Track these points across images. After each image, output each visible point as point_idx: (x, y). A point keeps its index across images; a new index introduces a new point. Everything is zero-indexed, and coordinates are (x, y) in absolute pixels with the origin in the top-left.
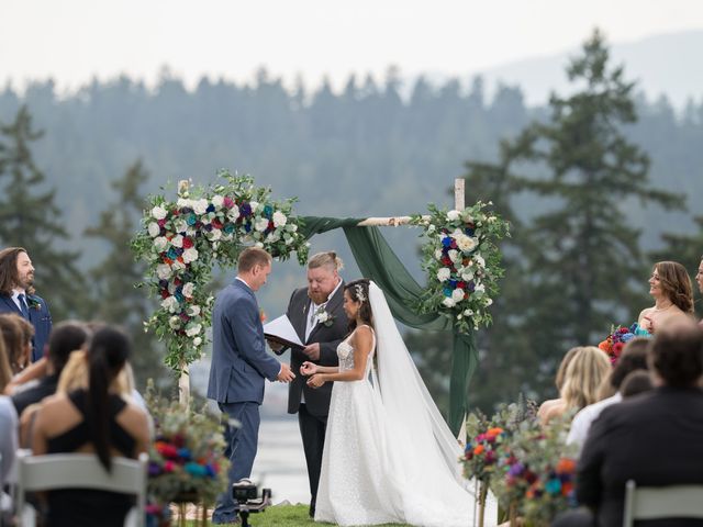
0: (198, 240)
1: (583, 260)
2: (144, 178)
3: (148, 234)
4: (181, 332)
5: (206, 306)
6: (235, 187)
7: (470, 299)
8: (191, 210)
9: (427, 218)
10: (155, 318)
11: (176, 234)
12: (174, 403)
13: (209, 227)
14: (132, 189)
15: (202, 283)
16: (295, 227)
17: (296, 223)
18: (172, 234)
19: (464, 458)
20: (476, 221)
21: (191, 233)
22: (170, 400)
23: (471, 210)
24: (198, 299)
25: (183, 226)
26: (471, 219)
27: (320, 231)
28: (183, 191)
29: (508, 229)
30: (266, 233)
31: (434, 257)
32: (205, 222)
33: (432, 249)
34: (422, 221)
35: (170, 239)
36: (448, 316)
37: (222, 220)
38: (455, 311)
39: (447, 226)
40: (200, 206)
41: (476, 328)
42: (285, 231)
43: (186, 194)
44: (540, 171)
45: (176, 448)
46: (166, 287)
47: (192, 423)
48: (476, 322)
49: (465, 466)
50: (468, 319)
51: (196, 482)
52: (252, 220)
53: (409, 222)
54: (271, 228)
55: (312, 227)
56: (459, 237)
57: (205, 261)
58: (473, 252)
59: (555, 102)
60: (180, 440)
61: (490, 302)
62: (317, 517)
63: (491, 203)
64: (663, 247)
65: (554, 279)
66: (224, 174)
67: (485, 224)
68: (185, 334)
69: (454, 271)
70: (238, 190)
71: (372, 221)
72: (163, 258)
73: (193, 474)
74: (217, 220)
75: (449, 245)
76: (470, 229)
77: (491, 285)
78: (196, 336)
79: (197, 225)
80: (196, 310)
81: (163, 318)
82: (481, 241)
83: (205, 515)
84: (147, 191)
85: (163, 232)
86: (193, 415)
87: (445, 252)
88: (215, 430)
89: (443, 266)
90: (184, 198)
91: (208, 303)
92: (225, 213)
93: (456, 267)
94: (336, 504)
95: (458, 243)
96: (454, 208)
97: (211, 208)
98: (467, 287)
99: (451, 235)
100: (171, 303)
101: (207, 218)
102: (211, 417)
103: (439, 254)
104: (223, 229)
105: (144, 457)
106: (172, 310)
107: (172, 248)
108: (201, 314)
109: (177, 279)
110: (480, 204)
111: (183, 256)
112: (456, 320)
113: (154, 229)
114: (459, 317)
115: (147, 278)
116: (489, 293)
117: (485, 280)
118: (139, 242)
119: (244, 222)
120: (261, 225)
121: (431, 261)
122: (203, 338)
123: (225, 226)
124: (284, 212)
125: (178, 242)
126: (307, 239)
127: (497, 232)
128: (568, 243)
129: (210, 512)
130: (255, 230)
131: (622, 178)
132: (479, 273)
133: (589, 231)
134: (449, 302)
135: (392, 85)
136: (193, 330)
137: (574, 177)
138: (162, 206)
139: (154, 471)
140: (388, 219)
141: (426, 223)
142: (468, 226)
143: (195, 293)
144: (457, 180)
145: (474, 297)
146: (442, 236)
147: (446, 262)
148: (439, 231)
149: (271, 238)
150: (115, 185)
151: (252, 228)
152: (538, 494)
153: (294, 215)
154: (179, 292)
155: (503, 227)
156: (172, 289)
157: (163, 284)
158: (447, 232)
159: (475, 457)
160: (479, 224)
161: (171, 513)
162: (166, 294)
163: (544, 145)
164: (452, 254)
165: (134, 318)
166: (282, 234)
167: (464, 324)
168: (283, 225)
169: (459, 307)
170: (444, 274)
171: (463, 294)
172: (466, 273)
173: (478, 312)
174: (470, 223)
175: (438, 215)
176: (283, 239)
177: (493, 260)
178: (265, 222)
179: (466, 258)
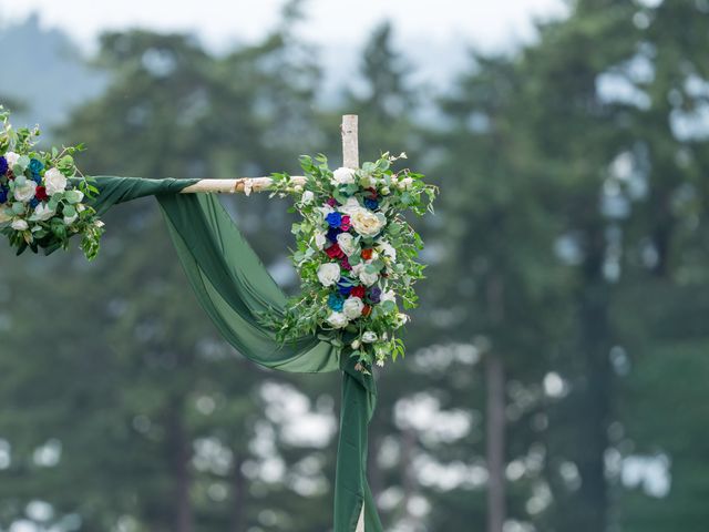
7: (374, 316)
9: (299, 180)
16: (81, 195)
17: (82, 189)
20: (381, 186)
23: (370, 167)
26: (374, 181)
29: (432, 198)
30: (32, 205)
31: (312, 245)
33: (309, 231)
34: (291, 185)
36: (337, 343)
38: (347, 334)
39: (334, 194)
41: (380, 363)
42: (65, 201)
48: (381, 352)
50: (367, 347)
52: (10, 183)
54: (42, 195)
55: (108, 195)
58: (377, 237)
61: (404, 318)
63: (403, 155)
67: (395, 190)
69: (346, 267)
71: (206, 184)
75: (336, 226)
76: (372, 199)
77: (404, 292)
82: (389, 218)
87: (332, 235)
89: (328, 260)
93: (350, 261)
95: (353, 221)
96: (342, 166)
98: (368, 295)
99: (340, 210)
103: (320, 239)
110: (387, 158)
112: (347, 349)
114: (355, 344)
116: (401, 304)
117: (397, 284)
120: (24, 190)
121: (309, 253)
124: (62, 171)
126: (99, 214)
127: (415, 203)
130: (14, 200)
132: (389, 271)
134: (337, 319)
141: (298, 188)
142: (368, 194)
144: (346, 118)
145: (379, 311)
146: (327, 210)
147: (333, 252)
148: (320, 201)
149: (43, 212)
151: (9, 196)
153: (78, 175)
155: (424, 196)
158: (334, 203)
160: (386, 190)
164: (344, 241)
166: (60, 207)
167: (364, 356)
168: (62, 191)
169: (353, 329)
170: (330, 273)
171: (361, 306)
172: (366, 272)
173: (385, 336)
174: (370, 189)
175: (319, 175)
176: (60, 214)
177: (407, 249)
178: (32, 186)
179: (367, 247)
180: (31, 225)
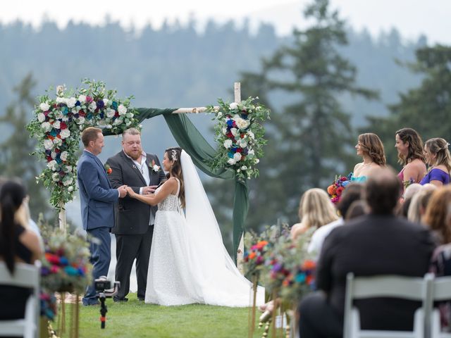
0: (70, 124)
1: (315, 133)
2: (35, 84)
3: (38, 120)
4: (60, 183)
5: (76, 166)
6: (93, 89)
7: (245, 160)
8: (65, 105)
9: (217, 108)
10: (43, 174)
11: (55, 120)
12: (56, 229)
13: (77, 116)
14: (25, 91)
15: (73, 152)
16: (133, 115)
17: (133, 112)
18: (52, 120)
19: (243, 261)
20: (248, 110)
21: (65, 119)
22: (54, 226)
23: (244, 102)
24: (71, 162)
25: (60, 115)
26: (245, 108)
27: (148, 117)
28: (60, 92)
29: (268, 114)
30: (114, 119)
31: (222, 132)
32: (74, 112)
33: (220, 127)
34: (214, 110)
35: (52, 123)
36: (231, 170)
37: (85, 111)
38: (235, 167)
39: (230, 113)
40: (71, 102)
41: (249, 178)
42: (126, 117)
43: (62, 94)
44: (286, 77)
45: (58, 257)
46: (50, 154)
47: (69, 241)
48: (249, 174)
49: (244, 266)
50: (244, 172)
51: (72, 279)
52: (105, 111)
53: (205, 111)
54: (117, 115)
55: (143, 115)
56: (237, 119)
57: (74, 138)
58: (247, 129)
59: (296, 33)
60: (61, 252)
61: (258, 161)
62: (146, 300)
63: (257, 98)
64: (365, 124)
65: (297, 146)
66: (86, 81)
67: (254, 111)
68: (62, 184)
69: (234, 141)
70: (95, 91)
71: (181, 110)
72: (48, 135)
73: (70, 274)
74: (82, 111)
75: (231, 125)
76: (244, 114)
77: (258, 150)
78: (70, 185)
79: (69, 114)
80: (69, 168)
81: (48, 174)
82: (251, 122)
83: (78, 300)
84: (36, 93)
85: (47, 119)
86: (69, 236)
87: (229, 129)
88: (84, 245)
89: (228, 139)
90: (61, 97)
91: (77, 164)
92: (87, 106)
93: (235, 139)
94: (158, 292)
95: (237, 123)
96: (234, 102)
97: (78, 103)
98: (243, 152)
99: (232, 119)
100: (52, 165)
101: (76, 110)
102: (81, 237)
103: (225, 131)
104: (86, 117)
105: (38, 264)
106: (54, 169)
107: (53, 129)
108: (72, 171)
109: (57, 149)
110: (251, 99)
111: (60, 134)
112: (236, 173)
113: (42, 117)
114: (238, 171)
115: (37, 149)
116: (257, 155)
117: (255, 147)
118: (32, 126)
119: (100, 112)
120: (110, 113)
121: (220, 135)
122: (74, 187)
123: (87, 115)
124: (125, 105)
125: (57, 125)
126: (140, 122)
127: (261, 116)
128: (306, 123)
129: (81, 298)
130: (106, 117)
131: (339, 81)
132: (251, 142)
133: (319, 115)
134: (232, 161)
135: (192, 24)
136: (68, 182)
137: (309, 80)
138: (47, 102)
139: (45, 273)
140: (192, 109)
141: (216, 111)
143: (69, 158)
144: (236, 83)
145: (247, 158)
146: (227, 119)
147: (229, 136)
148: (225, 116)
149: (117, 121)
150: (15, 90)
151: (104, 116)
152: (291, 283)
153: (131, 107)
154: (58, 157)
155: (265, 113)
156: (54, 155)
157: (48, 152)
158: (230, 117)
159: (250, 261)
160: (250, 111)
161: (55, 299)
162: (50, 159)
163: (289, 61)
164: (233, 131)
165: (29, 174)
166: (124, 119)
167: (242, 175)
168: (125, 113)
169: (238, 165)
170: (228, 143)
171: (241, 156)
172: (242, 143)
173: (250, 168)
174: (244, 111)
175: (224, 106)
176: (124, 123)
177: (259, 134)
178: (113, 112)
179: (242, 133)
180: (113, 127)
